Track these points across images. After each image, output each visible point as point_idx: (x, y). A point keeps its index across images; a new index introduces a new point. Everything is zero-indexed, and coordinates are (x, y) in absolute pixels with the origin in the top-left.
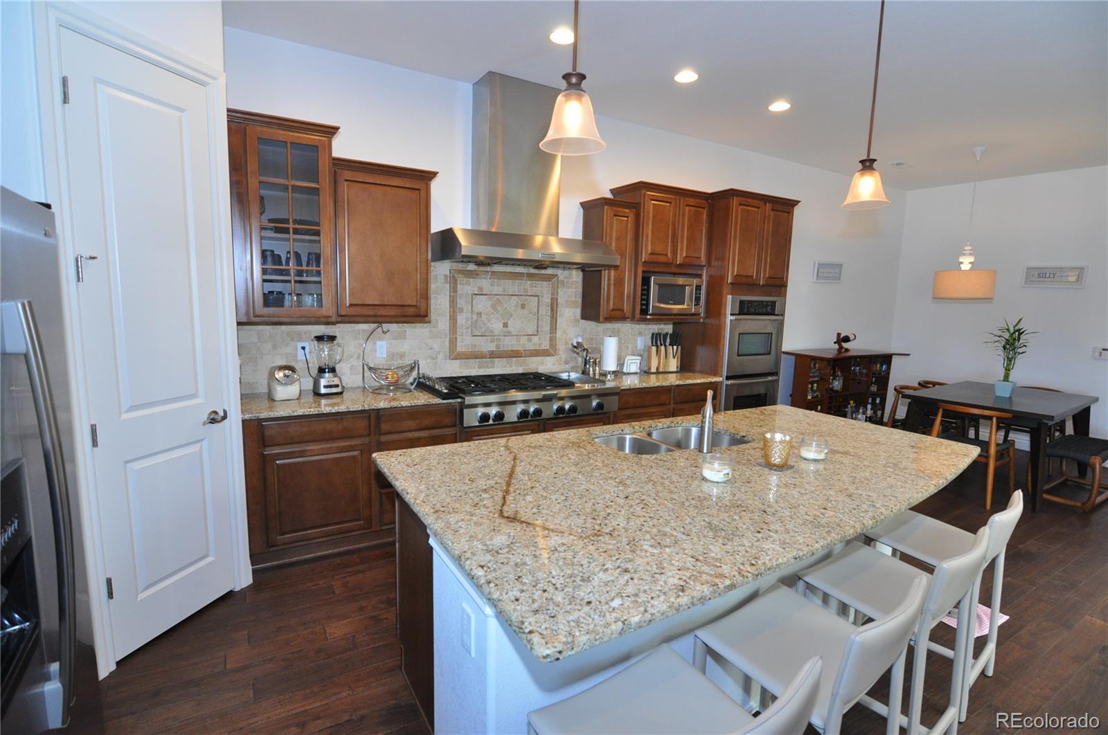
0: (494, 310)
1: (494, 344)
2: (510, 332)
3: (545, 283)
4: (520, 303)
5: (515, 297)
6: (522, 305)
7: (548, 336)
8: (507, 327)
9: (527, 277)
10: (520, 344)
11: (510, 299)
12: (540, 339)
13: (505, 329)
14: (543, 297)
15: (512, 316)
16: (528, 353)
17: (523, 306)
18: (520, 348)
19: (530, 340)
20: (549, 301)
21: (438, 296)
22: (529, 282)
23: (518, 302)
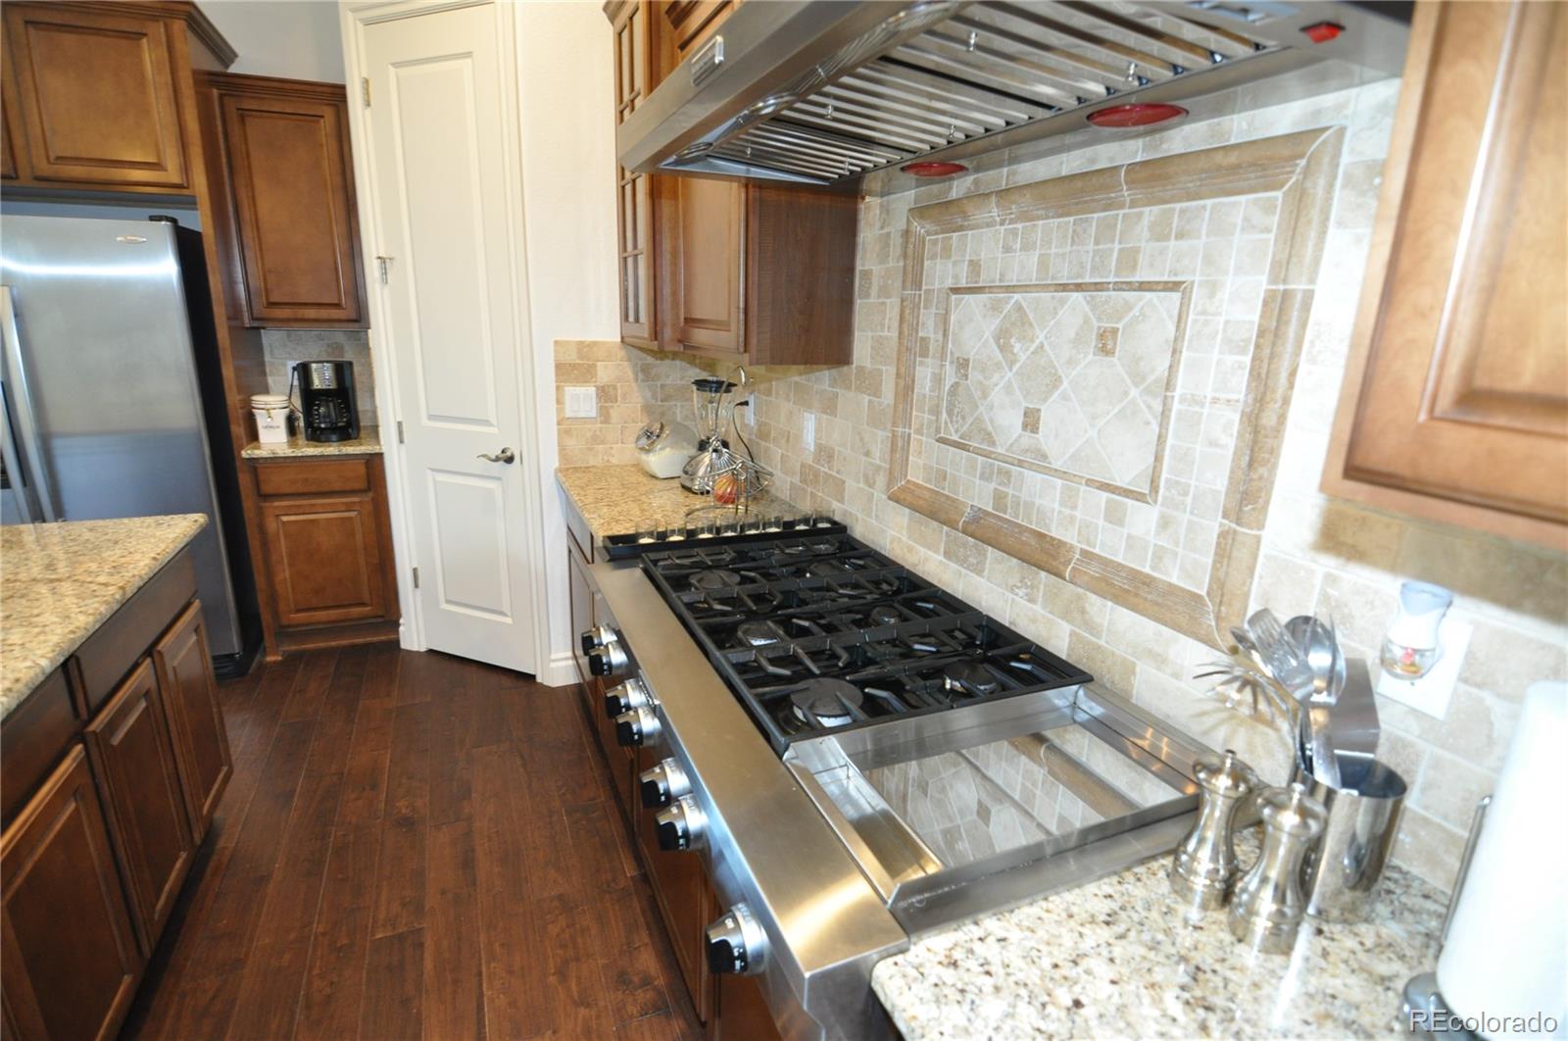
0: (1001, 349)
1: (993, 485)
2: (1045, 457)
3: (1242, 205)
4: (1096, 324)
5: (1076, 297)
6: (1102, 336)
7: (1213, 525)
8: (1035, 429)
9: (1131, 183)
10: (1072, 519)
11: (1062, 302)
12: (1165, 523)
13: (1027, 439)
14: (1213, 288)
15: (1056, 381)
16: (1094, 570)
17: (1106, 341)
18: (1069, 536)
19: (1114, 516)
20: (1250, 315)
21: (888, 301)
22: (1149, 213)
23: (1086, 321)
